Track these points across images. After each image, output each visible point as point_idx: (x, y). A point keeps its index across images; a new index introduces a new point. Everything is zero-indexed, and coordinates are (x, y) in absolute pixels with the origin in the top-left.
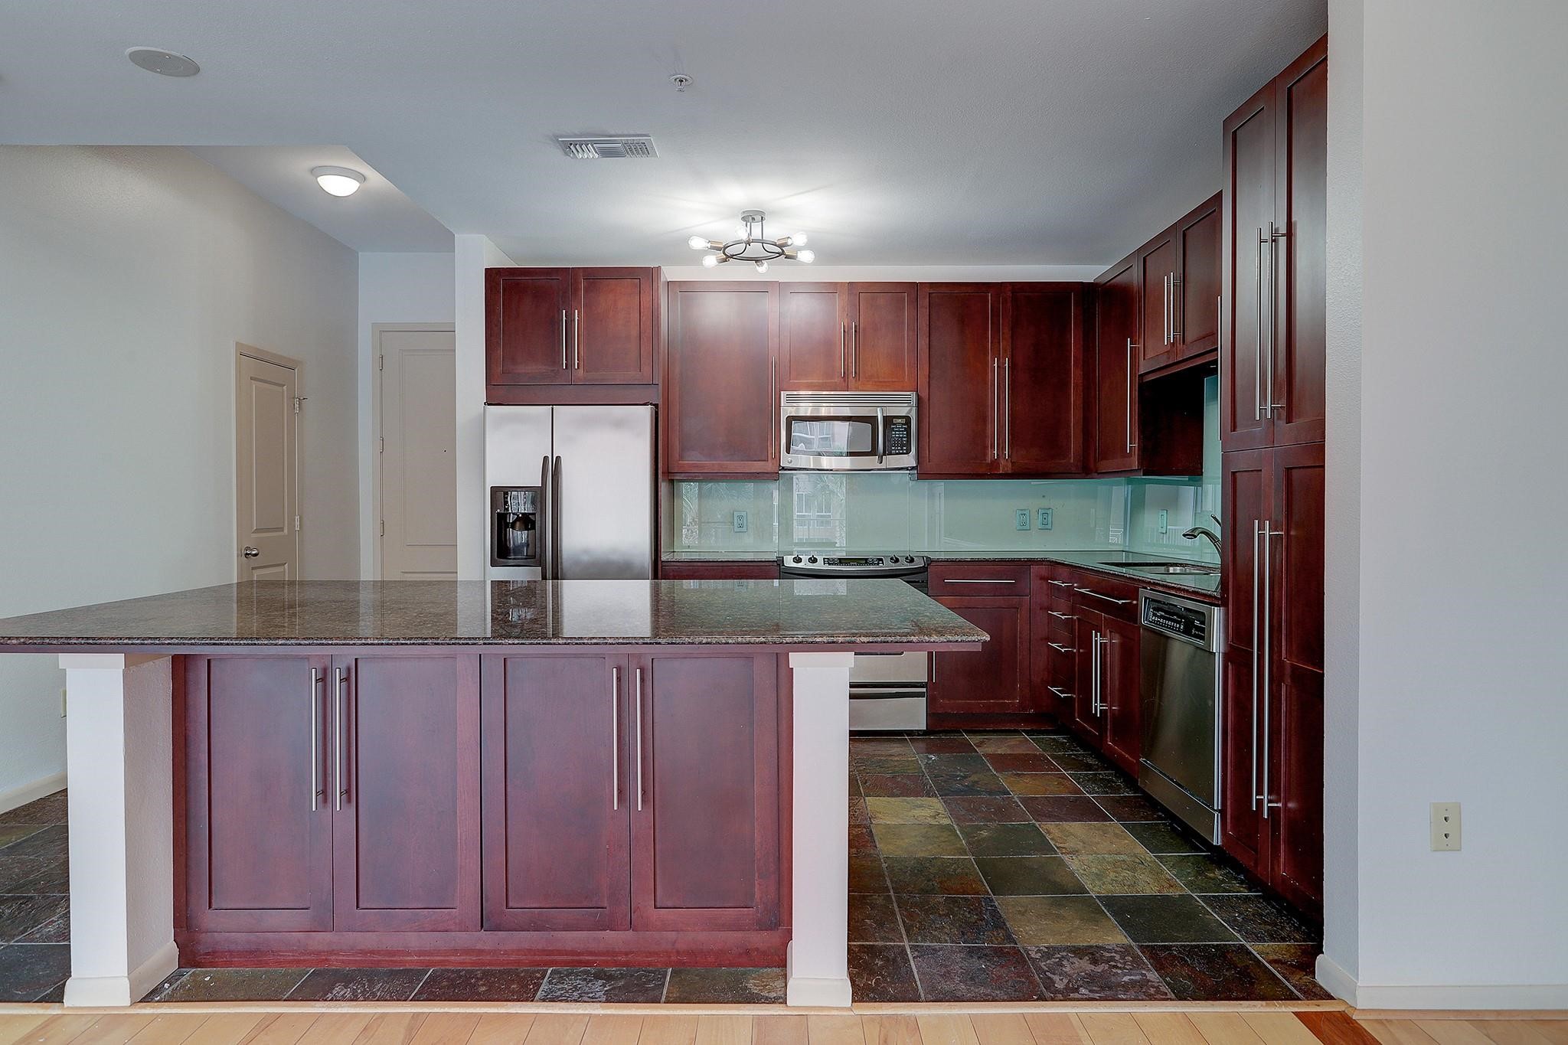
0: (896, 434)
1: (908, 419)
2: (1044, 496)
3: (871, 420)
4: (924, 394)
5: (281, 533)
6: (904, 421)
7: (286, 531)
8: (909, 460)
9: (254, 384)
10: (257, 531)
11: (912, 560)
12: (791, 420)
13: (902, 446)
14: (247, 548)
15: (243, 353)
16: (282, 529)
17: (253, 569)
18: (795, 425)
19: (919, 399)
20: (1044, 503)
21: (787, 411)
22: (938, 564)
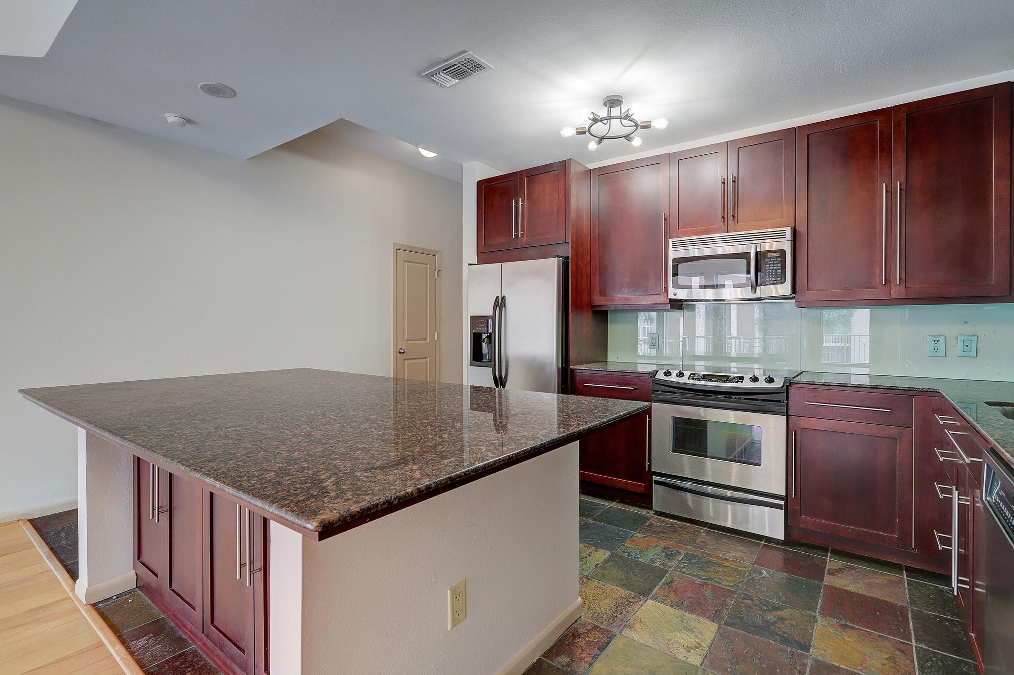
0: (770, 267)
1: (783, 253)
2: (966, 322)
3: (745, 256)
4: (802, 228)
5: (425, 342)
6: (778, 254)
7: (428, 340)
8: (785, 289)
9: (406, 264)
10: (408, 340)
11: (771, 380)
12: (678, 261)
13: (776, 276)
14: (401, 349)
15: (397, 249)
16: (426, 339)
17: (404, 360)
18: (682, 267)
19: (794, 232)
20: (968, 329)
21: (674, 253)
22: (800, 385)
